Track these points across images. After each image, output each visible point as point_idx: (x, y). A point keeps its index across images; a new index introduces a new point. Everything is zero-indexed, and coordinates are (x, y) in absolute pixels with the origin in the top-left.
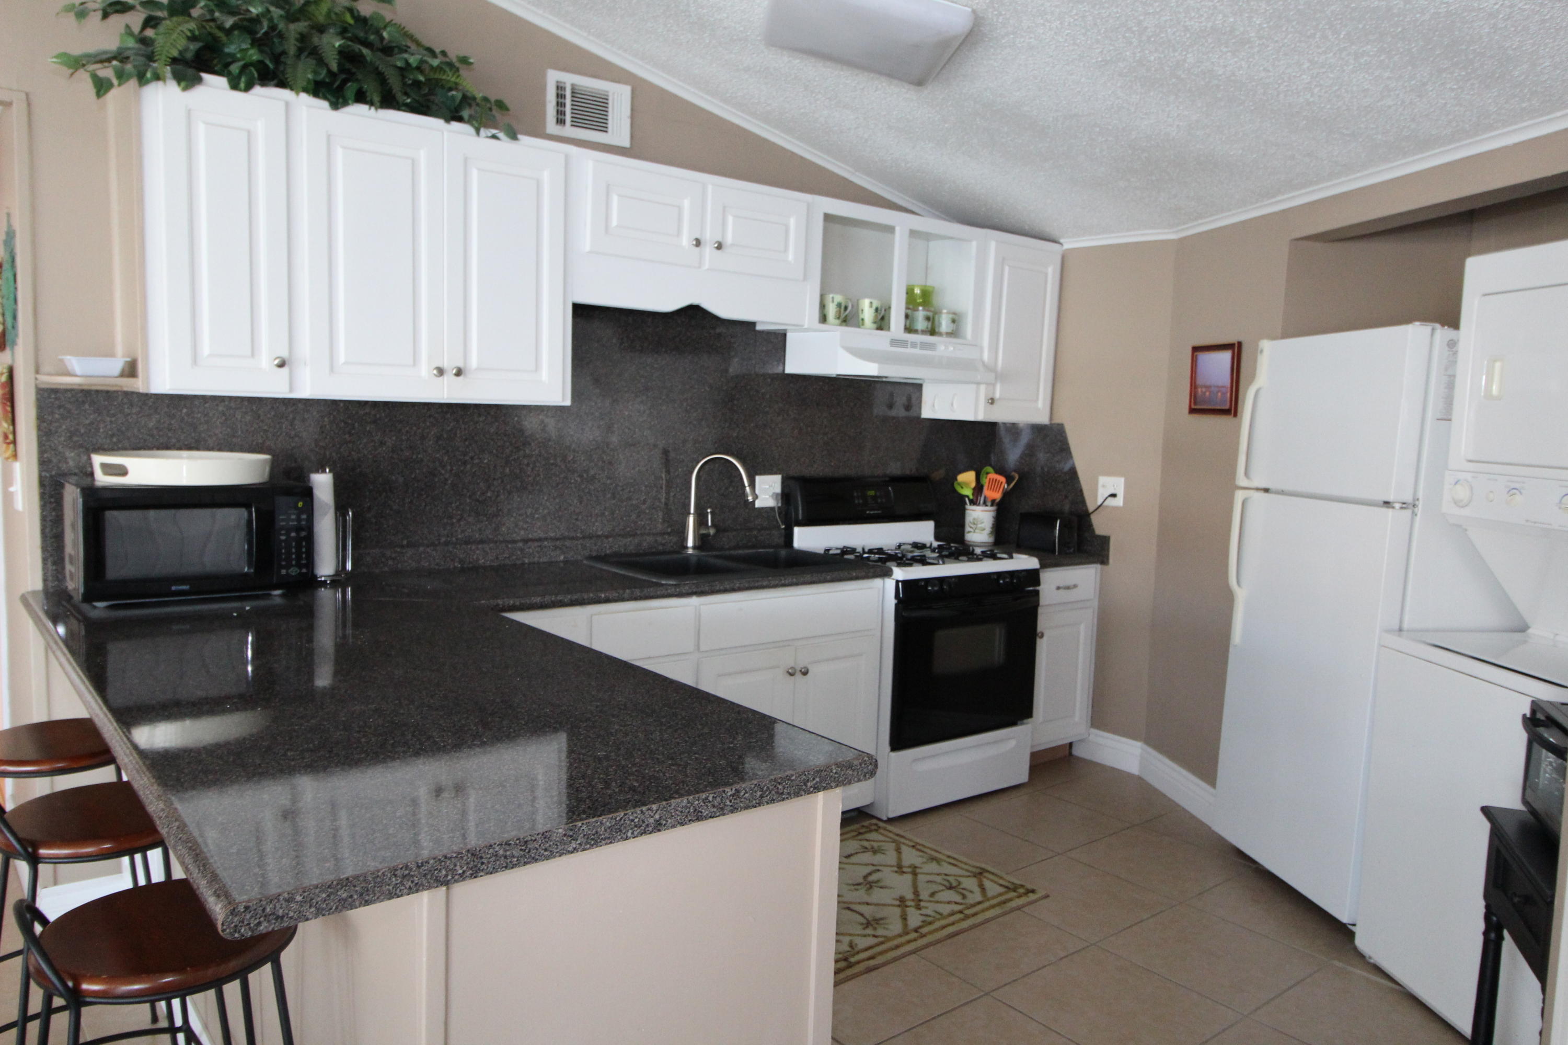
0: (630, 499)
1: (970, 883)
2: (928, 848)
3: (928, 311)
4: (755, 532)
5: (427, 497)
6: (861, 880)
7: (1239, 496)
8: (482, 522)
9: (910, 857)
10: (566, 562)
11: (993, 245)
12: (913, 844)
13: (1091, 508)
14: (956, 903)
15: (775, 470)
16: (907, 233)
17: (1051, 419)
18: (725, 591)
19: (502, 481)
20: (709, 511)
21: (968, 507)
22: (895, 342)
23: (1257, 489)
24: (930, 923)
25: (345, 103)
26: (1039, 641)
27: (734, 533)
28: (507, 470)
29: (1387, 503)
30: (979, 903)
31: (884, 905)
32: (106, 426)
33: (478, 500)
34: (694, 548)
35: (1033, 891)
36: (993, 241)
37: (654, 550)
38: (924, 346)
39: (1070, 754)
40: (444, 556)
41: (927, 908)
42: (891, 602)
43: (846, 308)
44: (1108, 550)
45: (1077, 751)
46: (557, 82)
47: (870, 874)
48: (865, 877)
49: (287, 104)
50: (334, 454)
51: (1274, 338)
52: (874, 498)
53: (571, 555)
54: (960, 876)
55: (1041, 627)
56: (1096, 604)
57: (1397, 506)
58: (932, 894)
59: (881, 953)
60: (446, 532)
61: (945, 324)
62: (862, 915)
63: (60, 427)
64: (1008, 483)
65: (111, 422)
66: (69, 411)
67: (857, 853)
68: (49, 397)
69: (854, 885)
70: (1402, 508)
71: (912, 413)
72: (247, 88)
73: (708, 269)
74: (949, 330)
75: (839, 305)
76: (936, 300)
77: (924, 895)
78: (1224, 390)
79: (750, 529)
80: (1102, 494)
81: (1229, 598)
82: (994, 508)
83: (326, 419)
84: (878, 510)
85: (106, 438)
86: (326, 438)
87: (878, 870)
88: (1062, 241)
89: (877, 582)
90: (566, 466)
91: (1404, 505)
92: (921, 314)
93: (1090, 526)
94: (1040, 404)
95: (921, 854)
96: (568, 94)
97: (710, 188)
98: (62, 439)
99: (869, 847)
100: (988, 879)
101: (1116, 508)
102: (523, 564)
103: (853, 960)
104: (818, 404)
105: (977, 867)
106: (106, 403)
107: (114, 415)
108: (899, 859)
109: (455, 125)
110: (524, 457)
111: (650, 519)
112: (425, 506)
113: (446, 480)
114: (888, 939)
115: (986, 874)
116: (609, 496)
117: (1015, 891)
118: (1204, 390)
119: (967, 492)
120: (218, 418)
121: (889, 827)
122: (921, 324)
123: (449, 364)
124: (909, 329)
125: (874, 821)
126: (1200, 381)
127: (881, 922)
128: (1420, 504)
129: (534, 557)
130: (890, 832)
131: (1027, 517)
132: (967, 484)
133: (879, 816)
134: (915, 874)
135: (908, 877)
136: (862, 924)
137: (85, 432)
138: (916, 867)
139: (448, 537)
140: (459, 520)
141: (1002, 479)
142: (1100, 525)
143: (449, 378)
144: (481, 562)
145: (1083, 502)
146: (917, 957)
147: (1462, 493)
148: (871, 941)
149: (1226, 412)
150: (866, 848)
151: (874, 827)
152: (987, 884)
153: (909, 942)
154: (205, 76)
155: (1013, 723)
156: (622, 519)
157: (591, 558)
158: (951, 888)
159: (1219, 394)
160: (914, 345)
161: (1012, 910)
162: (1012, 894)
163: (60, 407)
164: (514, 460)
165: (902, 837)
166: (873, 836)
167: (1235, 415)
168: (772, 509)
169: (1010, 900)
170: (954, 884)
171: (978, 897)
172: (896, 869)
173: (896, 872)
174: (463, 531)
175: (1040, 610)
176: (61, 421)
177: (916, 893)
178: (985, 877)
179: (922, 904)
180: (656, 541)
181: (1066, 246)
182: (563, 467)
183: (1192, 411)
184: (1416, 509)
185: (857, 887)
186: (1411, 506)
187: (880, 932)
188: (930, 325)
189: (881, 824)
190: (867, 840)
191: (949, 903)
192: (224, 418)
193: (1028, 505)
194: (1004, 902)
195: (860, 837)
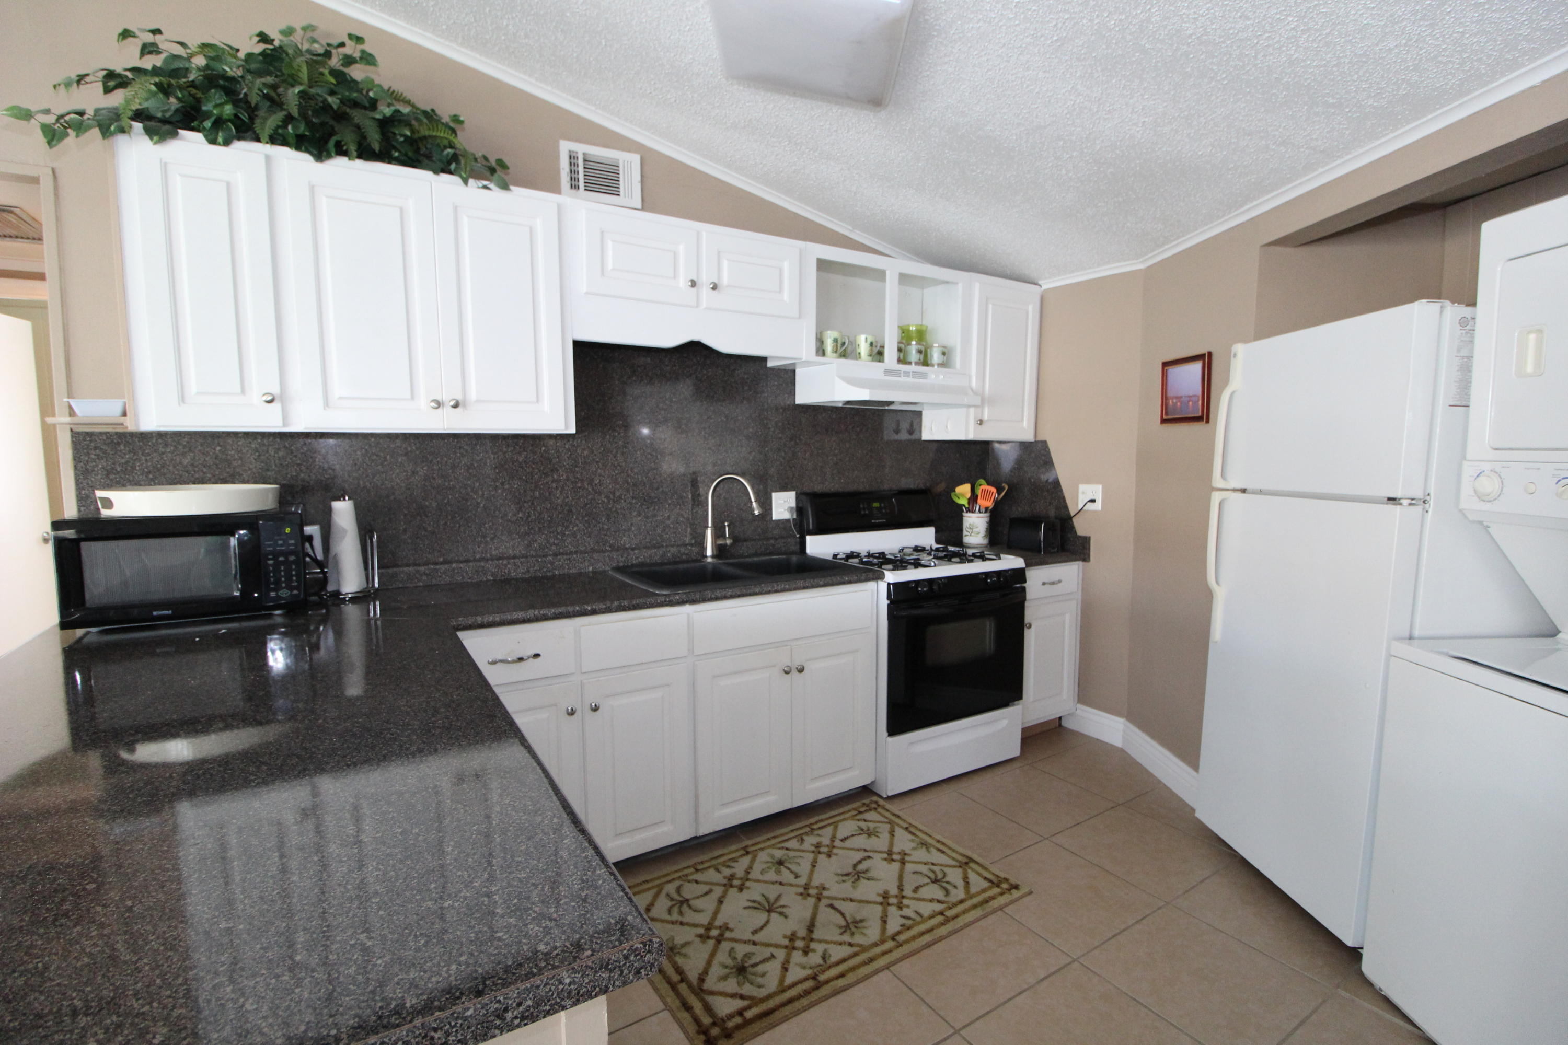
0: (655, 516)
1: (954, 876)
2: (920, 830)
3: (920, 344)
4: (772, 542)
5: (461, 519)
6: (851, 870)
7: (1216, 497)
8: (514, 539)
9: (903, 842)
10: (594, 573)
11: (977, 286)
12: (907, 825)
13: (1072, 513)
14: (938, 901)
15: (789, 487)
16: (897, 277)
17: (1036, 436)
18: (717, 599)
19: (533, 504)
20: (726, 524)
21: (965, 514)
22: (888, 372)
23: (1234, 490)
24: (909, 928)
25: (329, 156)
26: (1026, 631)
27: (752, 543)
28: (537, 494)
29: (1391, 500)
30: (962, 902)
31: (868, 902)
32: (142, 465)
33: (509, 521)
34: (713, 557)
35: (1016, 887)
36: (977, 283)
37: (678, 559)
38: (916, 375)
39: (1060, 725)
40: (476, 571)
41: (908, 907)
42: (884, 603)
43: (843, 344)
44: (1089, 549)
45: (1065, 723)
46: (570, 151)
47: (860, 862)
48: (855, 866)
49: (268, 158)
50: (368, 484)
51: (1245, 341)
52: (879, 509)
53: (600, 567)
54: (947, 866)
55: (1028, 618)
56: (1079, 596)
57: (1405, 502)
58: (916, 890)
59: (852, 969)
60: (480, 549)
61: (936, 357)
62: (843, 915)
63: (97, 466)
64: (999, 493)
65: (146, 460)
66: (105, 452)
67: (853, 835)
68: (85, 440)
69: (843, 875)
70: (1410, 504)
71: (914, 437)
72: (227, 143)
73: (705, 309)
74: (941, 362)
75: (836, 340)
76: (929, 337)
77: (908, 892)
78: (1194, 399)
79: (768, 539)
80: (1082, 499)
81: (1209, 595)
82: (988, 514)
83: (358, 453)
84: (882, 519)
85: (142, 475)
86: (359, 469)
87: (869, 857)
88: (1040, 282)
89: (871, 585)
90: (593, 489)
91: (1413, 502)
92: (913, 347)
93: (1072, 528)
94: (1025, 424)
95: (913, 837)
96: (581, 162)
97: (704, 234)
98: (99, 477)
99: (865, 828)
100: (973, 870)
101: (1095, 512)
102: (554, 576)
103: (822, 978)
104: (827, 430)
105: (964, 856)
106: (141, 444)
107: (149, 454)
108: (891, 844)
109: (445, 177)
110: (552, 482)
111: (675, 533)
112: (460, 527)
113: (478, 503)
114: (864, 949)
115: (972, 865)
116: (635, 513)
117: (998, 886)
118: (1175, 401)
119: (963, 501)
120: (252, 454)
121: (888, 806)
122: (914, 355)
123: (447, 397)
124: (903, 361)
125: (875, 798)
126: (1170, 393)
127: (860, 925)
128: (1432, 501)
129: (564, 569)
130: (888, 810)
131: (1017, 522)
132: (963, 495)
133: (880, 794)
134: (903, 862)
135: (896, 866)
136: (841, 927)
137: (122, 470)
138: (905, 854)
139: (483, 553)
140: (492, 539)
141: (994, 490)
142: (1081, 527)
143: (448, 410)
144: (513, 574)
145: (1066, 507)
146: (890, 974)
147: (1488, 485)
148: (846, 951)
149: (1198, 419)
150: (862, 830)
151: (874, 805)
152: (972, 876)
153: (884, 953)
154: (180, 131)
155: (1005, 704)
156: (648, 533)
157: (618, 569)
158: (935, 881)
159: (1191, 403)
160: (907, 374)
161: (994, 911)
162: (996, 890)
163: (96, 448)
164: (543, 484)
165: (898, 817)
166: (872, 815)
167: (1208, 421)
168: (788, 521)
169: (993, 898)
170: (940, 876)
171: (960, 894)
172: (885, 856)
173: (886, 859)
174: (497, 548)
175: (1027, 604)
176: (97, 461)
177: (901, 888)
178: (970, 868)
179: (905, 901)
180: (679, 551)
181: (1045, 287)
182: (590, 489)
183: (1164, 421)
184: (1427, 506)
185: (845, 878)
186: (1421, 503)
187: (858, 939)
188: (922, 357)
189: (881, 802)
190: (865, 821)
191: (931, 901)
192: (257, 454)
193: (1019, 510)
194: (986, 901)
195: (859, 817)
